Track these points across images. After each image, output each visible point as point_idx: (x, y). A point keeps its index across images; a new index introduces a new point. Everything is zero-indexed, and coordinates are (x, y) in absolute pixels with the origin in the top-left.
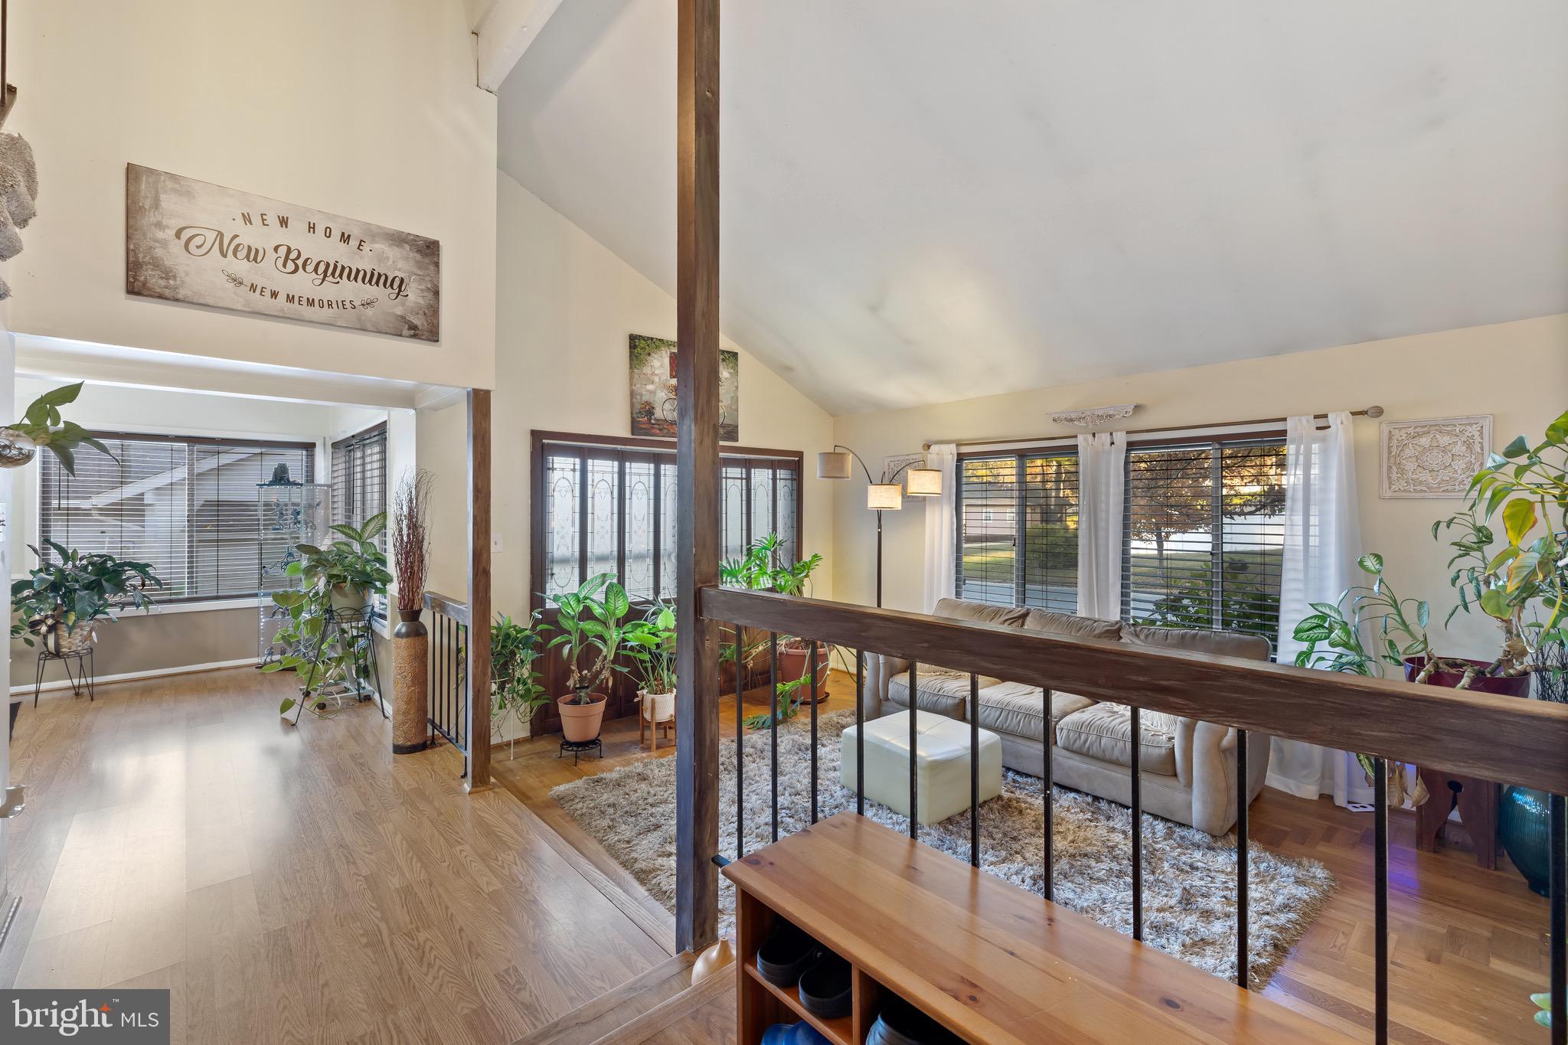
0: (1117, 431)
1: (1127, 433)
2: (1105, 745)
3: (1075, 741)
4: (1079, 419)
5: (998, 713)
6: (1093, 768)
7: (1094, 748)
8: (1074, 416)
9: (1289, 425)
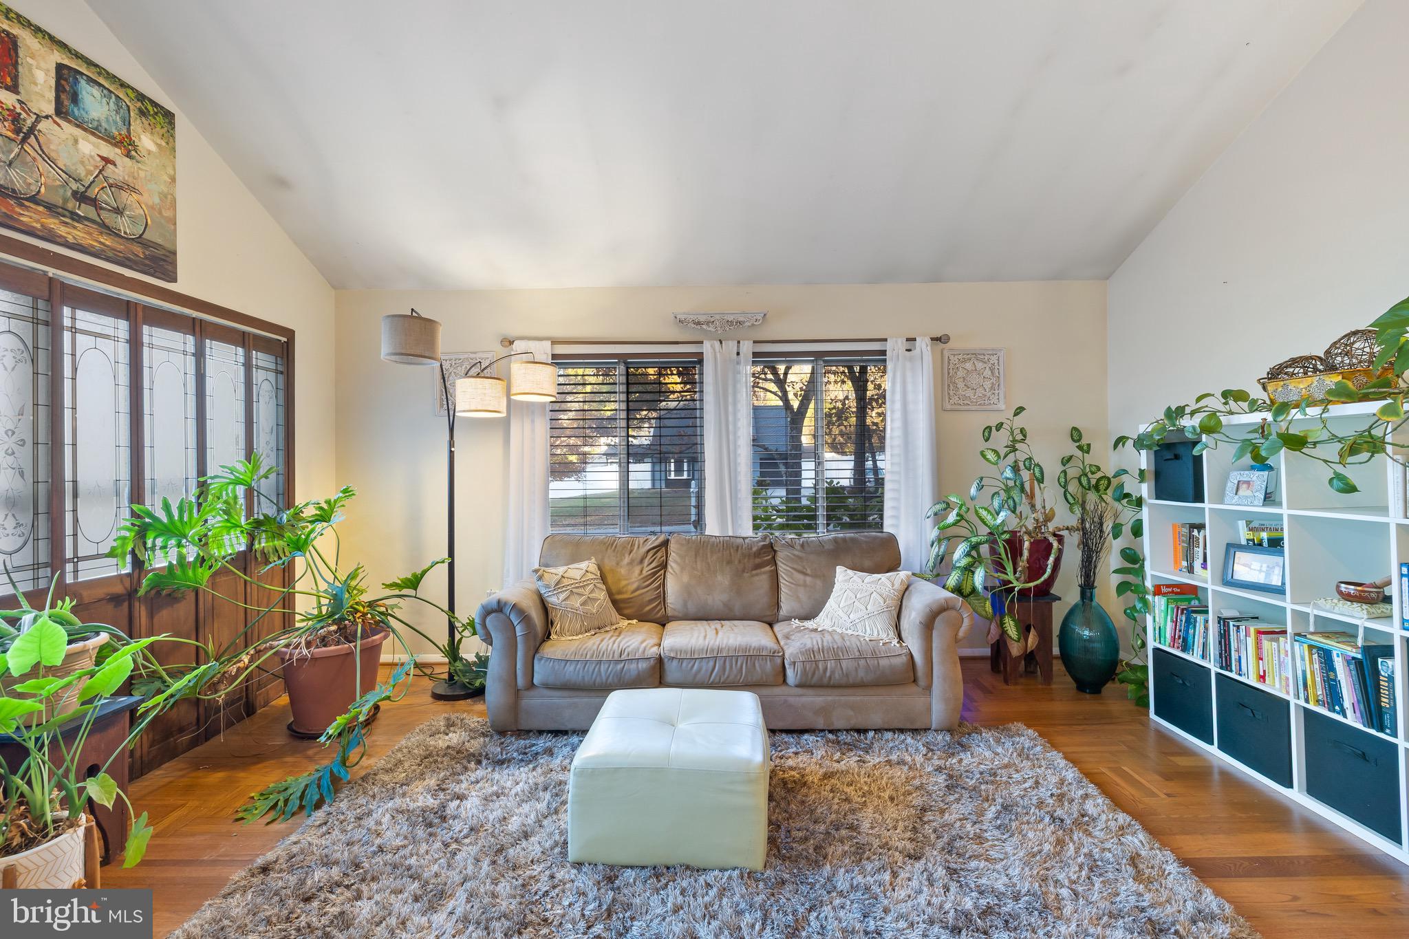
0: (744, 340)
1: (755, 342)
2: (848, 668)
3: (814, 674)
4: (708, 323)
5: (711, 664)
6: (830, 698)
7: (837, 676)
8: (702, 319)
9: (889, 347)
